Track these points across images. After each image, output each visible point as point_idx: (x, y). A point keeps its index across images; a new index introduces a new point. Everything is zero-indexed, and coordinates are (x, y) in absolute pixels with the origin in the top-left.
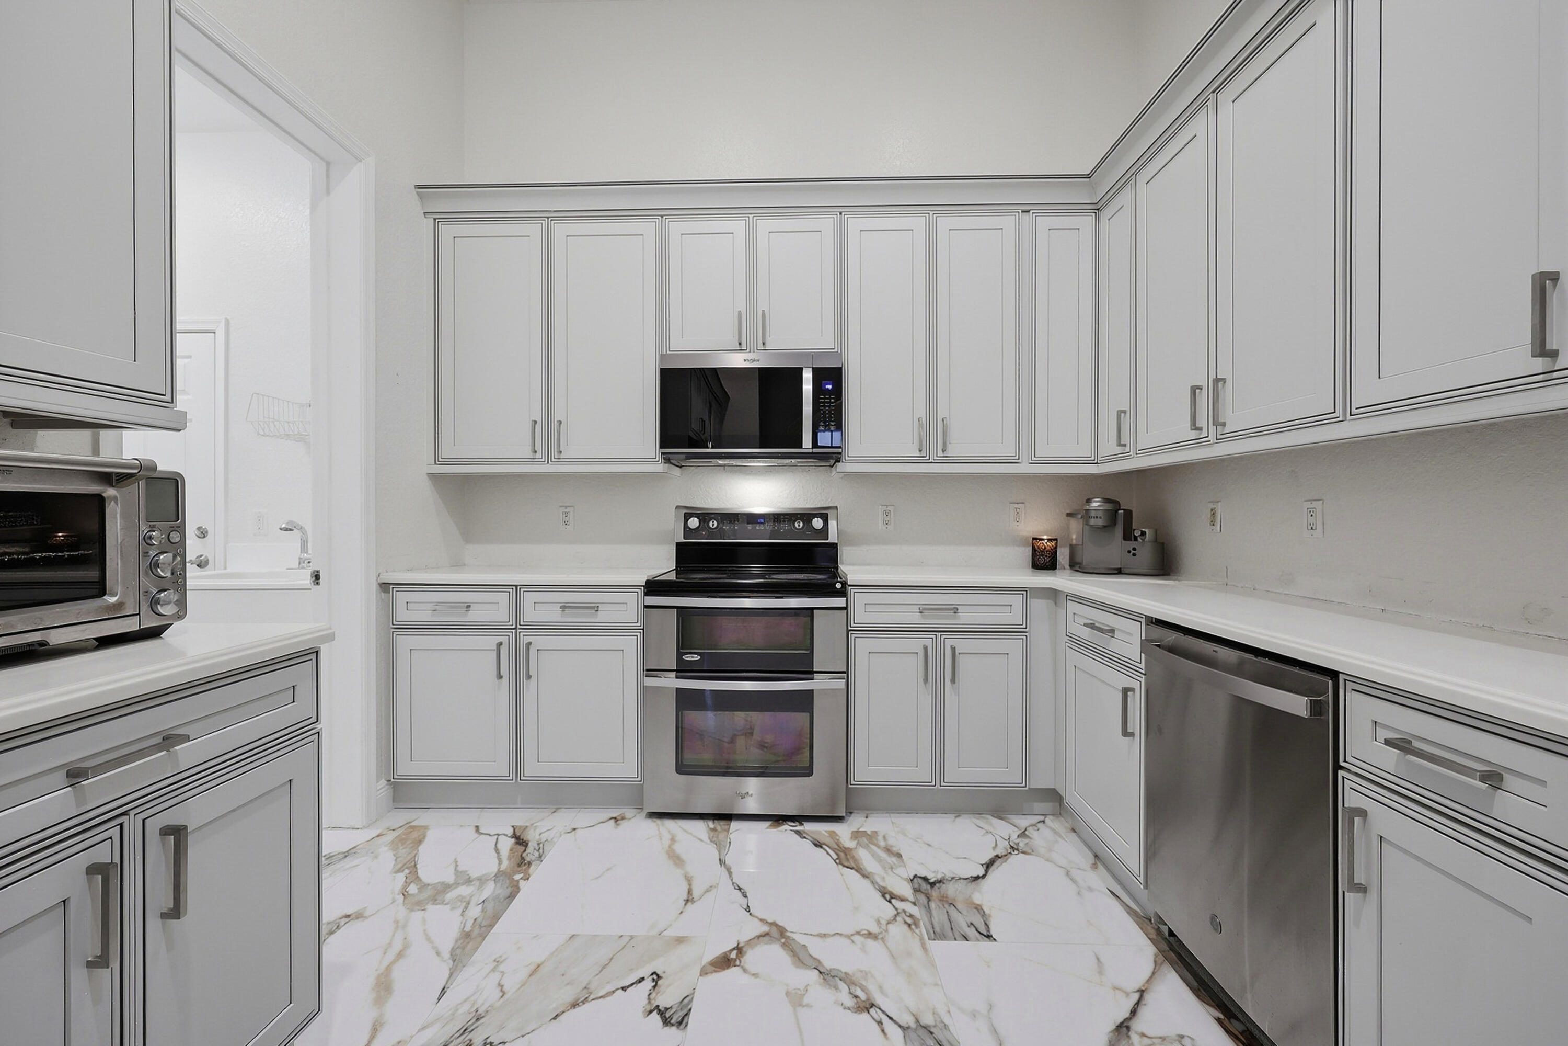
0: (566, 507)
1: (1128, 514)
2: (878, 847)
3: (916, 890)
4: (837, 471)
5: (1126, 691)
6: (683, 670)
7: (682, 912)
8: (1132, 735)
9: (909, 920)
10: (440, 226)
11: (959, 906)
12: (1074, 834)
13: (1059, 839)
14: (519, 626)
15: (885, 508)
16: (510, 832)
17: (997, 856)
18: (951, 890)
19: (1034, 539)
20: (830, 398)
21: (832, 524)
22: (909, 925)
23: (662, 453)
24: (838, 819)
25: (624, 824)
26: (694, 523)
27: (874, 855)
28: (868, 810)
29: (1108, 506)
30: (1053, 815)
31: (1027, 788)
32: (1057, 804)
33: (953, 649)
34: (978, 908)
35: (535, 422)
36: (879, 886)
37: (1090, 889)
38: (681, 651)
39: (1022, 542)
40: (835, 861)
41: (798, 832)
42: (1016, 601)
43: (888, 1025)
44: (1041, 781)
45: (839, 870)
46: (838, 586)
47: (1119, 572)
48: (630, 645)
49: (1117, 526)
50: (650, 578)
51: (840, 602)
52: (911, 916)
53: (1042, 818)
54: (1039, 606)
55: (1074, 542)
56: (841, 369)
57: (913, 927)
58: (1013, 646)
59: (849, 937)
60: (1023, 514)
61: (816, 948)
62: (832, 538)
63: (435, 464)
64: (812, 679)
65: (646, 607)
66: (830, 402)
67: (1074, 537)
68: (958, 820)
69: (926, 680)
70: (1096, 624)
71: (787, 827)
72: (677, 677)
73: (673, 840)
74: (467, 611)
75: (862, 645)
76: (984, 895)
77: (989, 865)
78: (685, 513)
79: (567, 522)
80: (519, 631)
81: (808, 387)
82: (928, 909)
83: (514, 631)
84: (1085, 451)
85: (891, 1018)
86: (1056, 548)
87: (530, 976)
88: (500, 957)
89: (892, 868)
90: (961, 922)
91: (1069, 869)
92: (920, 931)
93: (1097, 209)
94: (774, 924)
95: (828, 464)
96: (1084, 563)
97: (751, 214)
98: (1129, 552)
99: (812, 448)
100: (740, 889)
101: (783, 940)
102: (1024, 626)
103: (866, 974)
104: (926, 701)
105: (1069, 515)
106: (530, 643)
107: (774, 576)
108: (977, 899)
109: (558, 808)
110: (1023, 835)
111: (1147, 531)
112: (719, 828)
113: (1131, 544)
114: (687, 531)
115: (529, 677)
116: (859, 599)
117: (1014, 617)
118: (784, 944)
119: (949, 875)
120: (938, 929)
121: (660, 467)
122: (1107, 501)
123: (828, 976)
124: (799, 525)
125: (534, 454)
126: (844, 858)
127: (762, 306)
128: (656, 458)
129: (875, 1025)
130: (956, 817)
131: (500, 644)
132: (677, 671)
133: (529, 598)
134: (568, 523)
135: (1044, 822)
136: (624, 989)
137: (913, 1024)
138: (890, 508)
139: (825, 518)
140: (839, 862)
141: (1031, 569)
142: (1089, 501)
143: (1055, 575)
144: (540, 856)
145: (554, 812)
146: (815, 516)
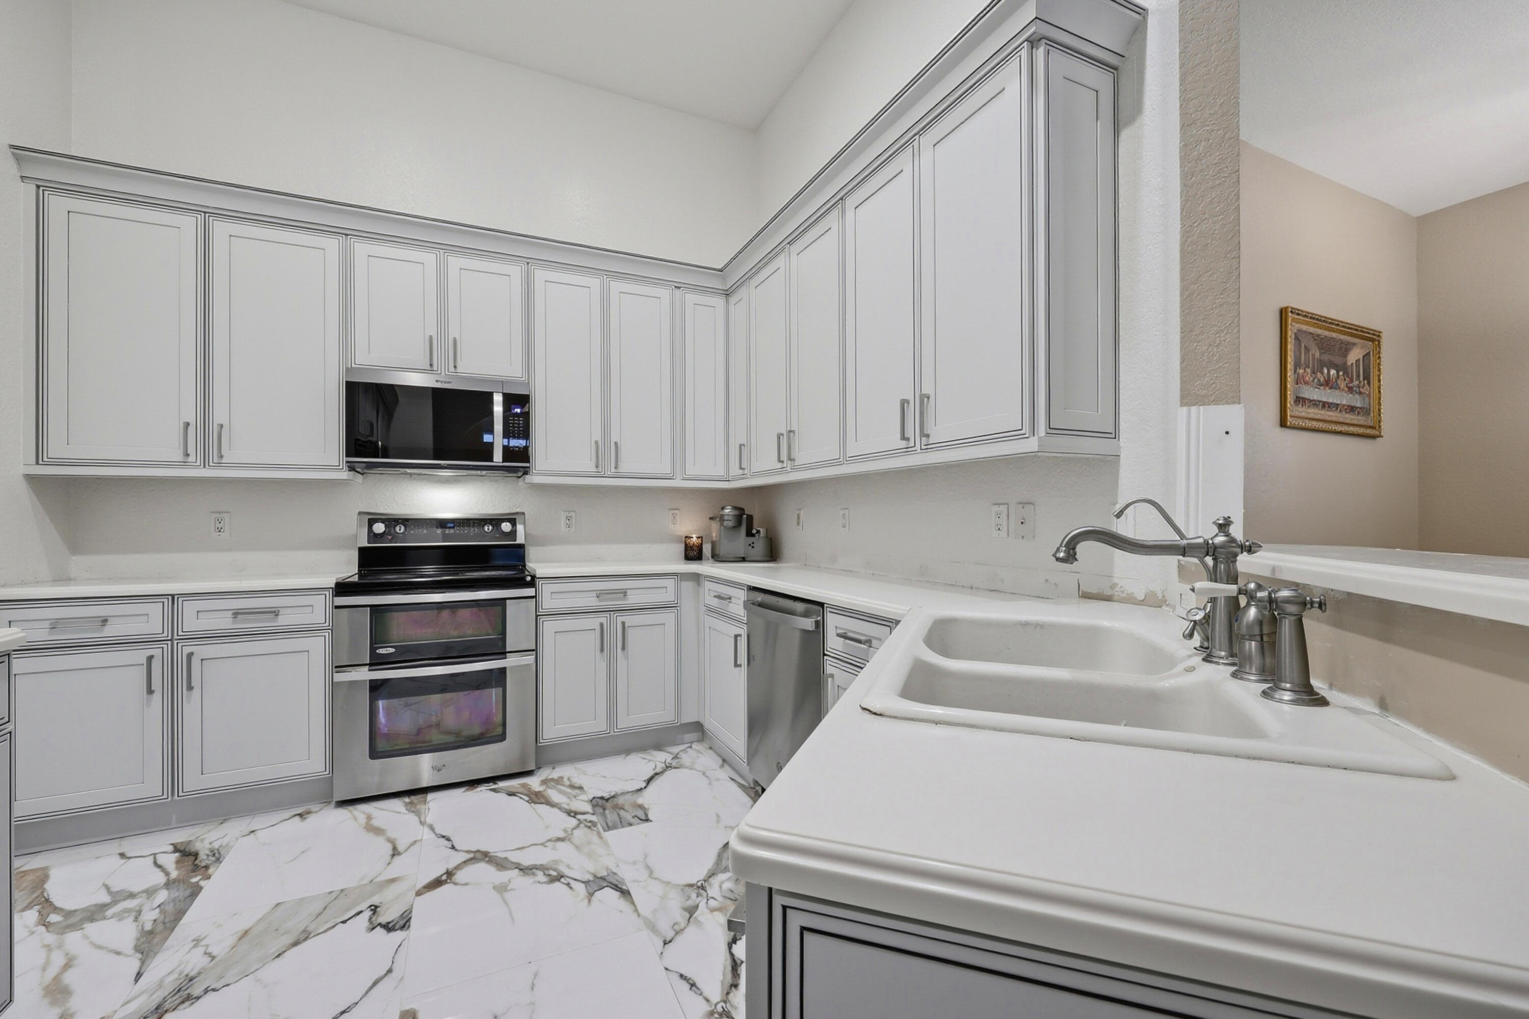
0: (220, 513)
1: (750, 518)
2: (564, 785)
3: (594, 806)
4: (526, 481)
5: (736, 636)
6: (377, 662)
7: (389, 864)
8: (740, 666)
9: (589, 824)
10: (46, 196)
11: (626, 808)
12: (711, 751)
13: (700, 755)
14: (176, 637)
15: (567, 514)
16: (171, 848)
17: (656, 774)
18: (621, 800)
19: (686, 537)
20: (519, 420)
21: (520, 528)
22: (589, 827)
23: (347, 462)
24: (529, 773)
25: (311, 819)
26: (379, 528)
27: (561, 792)
28: (554, 763)
29: (736, 512)
30: (698, 741)
31: (678, 724)
32: (701, 733)
33: (623, 623)
34: (641, 807)
35: (188, 424)
36: (566, 809)
37: (718, 780)
38: (375, 646)
39: (676, 539)
40: (528, 801)
41: (494, 790)
42: (670, 583)
43: (573, 883)
44: (689, 717)
45: (532, 807)
46: (529, 578)
47: (743, 560)
48: (318, 646)
49: (742, 526)
50: (340, 580)
51: (530, 592)
52: (590, 822)
53: (689, 745)
54: (687, 586)
55: (714, 539)
56: (529, 395)
57: (592, 828)
58: (668, 617)
59: (542, 844)
60: (678, 519)
61: (514, 857)
62: (520, 540)
63: (37, 463)
64: (506, 658)
65: (337, 607)
66: (519, 424)
67: (714, 535)
68: (628, 757)
69: (602, 650)
70: (722, 595)
71: (482, 788)
72: (369, 670)
73: (369, 818)
74: (102, 626)
75: (549, 627)
76: (644, 799)
77: (649, 781)
78: (369, 519)
79: (221, 528)
80: (175, 642)
81: (498, 409)
82: (604, 815)
83: (169, 642)
84: (720, 471)
85: (575, 880)
86: (702, 544)
87: (240, 939)
88: (200, 936)
89: (575, 797)
90: (628, 816)
91: (704, 771)
92: (598, 829)
93: (727, 294)
94: (478, 851)
95: (517, 475)
96: (721, 555)
97: (442, 249)
98: (750, 545)
99: (503, 462)
100: (443, 837)
101: (487, 859)
102: (676, 602)
103: (556, 862)
104: (603, 666)
105: (711, 518)
106: (192, 654)
107: (467, 574)
108: (640, 801)
109: (225, 820)
110: (676, 757)
111: (761, 530)
112: (416, 801)
113: (751, 539)
114: (373, 536)
115: (190, 688)
116: (546, 590)
117: (668, 596)
118: (488, 861)
119: (619, 792)
120: (610, 824)
121: (345, 475)
122: (735, 508)
123: (526, 870)
124: (488, 528)
125: (186, 457)
126: (536, 798)
127: (453, 333)
128: (339, 466)
129: (565, 886)
130: (627, 755)
131: (150, 658)
132: (370, 665)
133: (189, 608)
134: (222, 530)
135: (691, 747)
136: (344, 922)
137: (591, 878)
138: (573, 514)
139: (513, 522)
140: (532, 801)
141: (683, 561)
142: (723, 508)
143: (701, 564)
144: (218, 859)
145: (222, 823)
146: (503, 520)
